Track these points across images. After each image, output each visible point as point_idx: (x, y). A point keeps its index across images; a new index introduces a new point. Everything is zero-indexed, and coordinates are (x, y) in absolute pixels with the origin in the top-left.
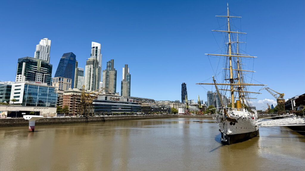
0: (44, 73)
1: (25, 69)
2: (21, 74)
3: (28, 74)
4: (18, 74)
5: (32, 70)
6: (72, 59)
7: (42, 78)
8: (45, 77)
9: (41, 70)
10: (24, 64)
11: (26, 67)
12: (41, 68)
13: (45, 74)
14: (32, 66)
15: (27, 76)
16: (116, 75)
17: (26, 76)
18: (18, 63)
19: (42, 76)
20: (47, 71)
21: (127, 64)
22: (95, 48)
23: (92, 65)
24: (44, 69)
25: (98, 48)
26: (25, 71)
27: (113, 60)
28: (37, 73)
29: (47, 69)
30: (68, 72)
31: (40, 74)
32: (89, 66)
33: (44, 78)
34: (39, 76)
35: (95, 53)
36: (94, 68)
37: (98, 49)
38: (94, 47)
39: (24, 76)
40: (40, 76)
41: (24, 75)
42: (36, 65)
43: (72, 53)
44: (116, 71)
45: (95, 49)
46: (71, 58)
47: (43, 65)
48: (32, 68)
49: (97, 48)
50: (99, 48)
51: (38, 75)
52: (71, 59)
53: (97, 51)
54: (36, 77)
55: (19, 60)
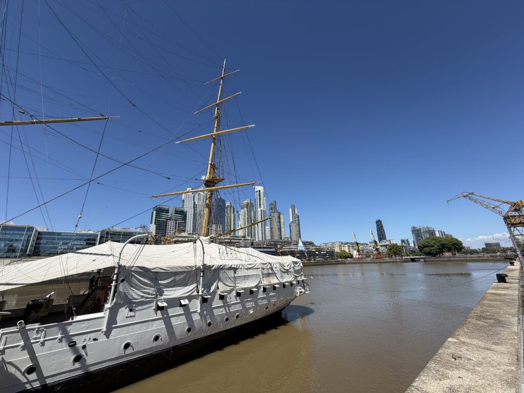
0: (177, 220)
1: (156, 217)
5: (163, 218)
6: (221, 204)
8: (179, 224)
9: (174, 217)
10: (155, 212)
12: (175, 215)
14: (164, 214)
15: (158, 225)
16: (279, 217)
17: (156, 225)
19: (174, 223)
21: (293, 204)
22: (258, 191)
24: (178, 216)
26: (155, 220)
27: (276, 201)
28: (168, 221)
29: (181, 216)
31: (173, 221)
32: (244, 210)
33: (177, 226)
35: (258, 197)
36: (248, 211)
37: (261, 192)
40: (172, 223)
41: (154, 224)
42: (168, 213)
44: (279, 213)
45: (258, 193)
47: (177, 212)
48: (162, 216)
51: (170, 223)
52: (219, 204)
53: (260, 194)
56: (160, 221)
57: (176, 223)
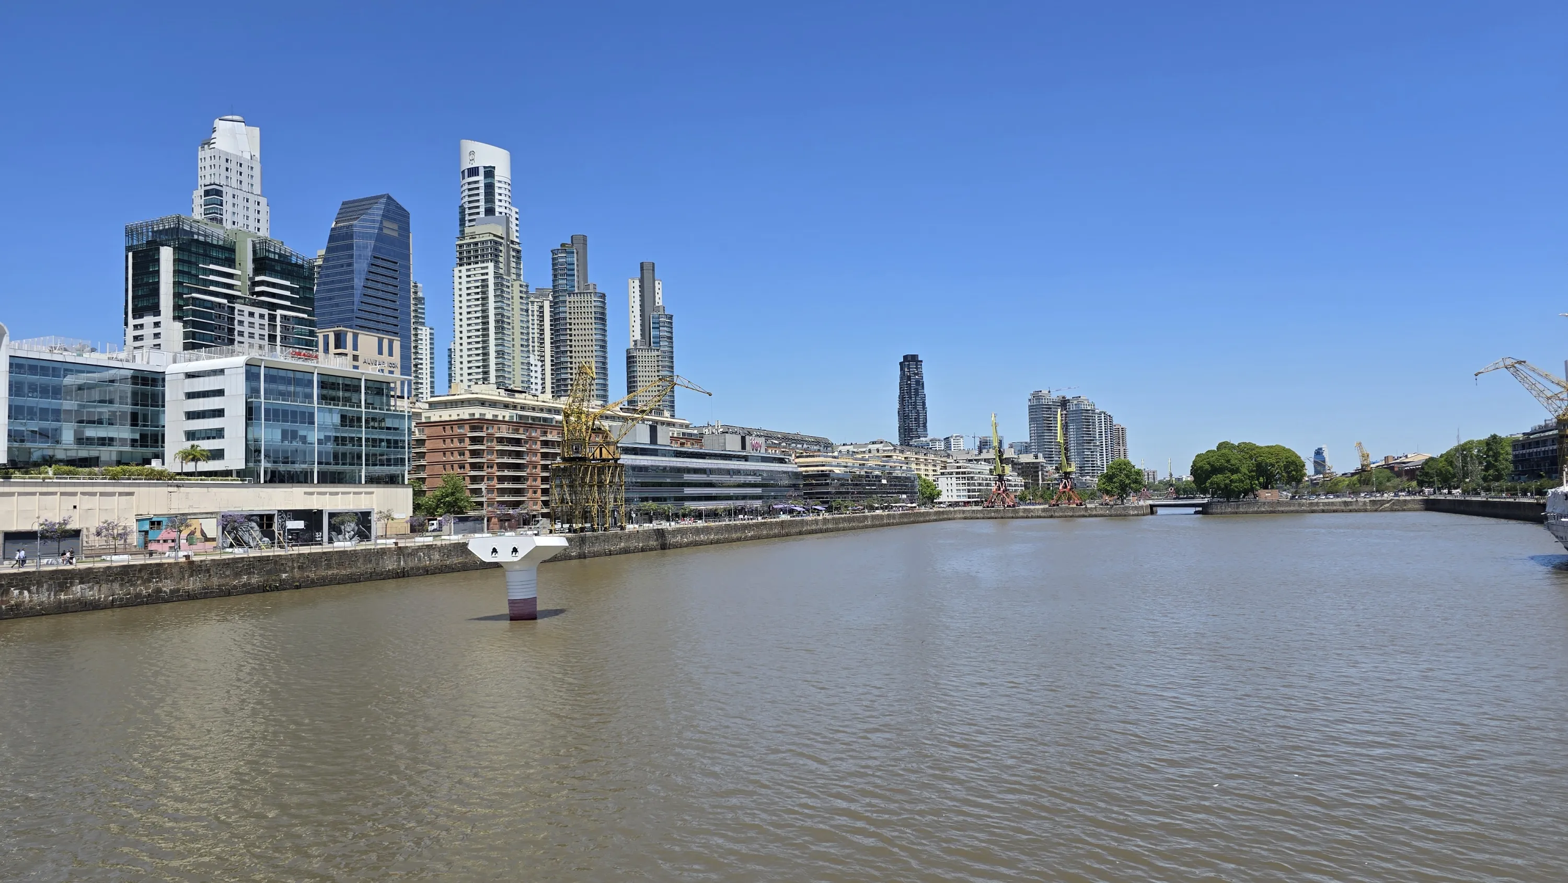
0: (273, 307)
1: (176, 284)
2: (155, 310)
3: (195, 313)
4: (138, 313)
5: (212, 288)
6: (391, 229)
7: (266, 333)
8: (285, 328)
9: (258, 289)
10: (166, 255)
11: (176, 272)
12: (257, 279)
13: (279, 312)
14: (212, 267)
15: (194, 324)
16: (602, 318)
17: (186, 324)
18: (128, 249)
19: (266, 322)
20: (288, 293)
21: (647, 259)
22: (482, 171)
23: (491, 265)
24: (274, 285)
25: (496, 172)
26: (177, 295)
27: (585, 237)
28: (238, 307)
29: (288, 283)
30: (380, 302)
31: (257, 311)
32: (476, 268)
33: (278, 333)
34: (251, 325)
35: (482, 203)
36: (498, 278)
37: (496, 178)
38: (473, 172)
39: (179, 325)
40: (256, 320)
41: (175, 318)
42: (231, 263)
43: (389, 198)
44: (603, 296)
45: (481, 177)
46: (386, 224)
47: (262, 264)
48: (212, 278)
49: (490, 172)
50: (502, 174)
51: (246, 319)
52: (385, 231)
53: (490, 188)
54: (237, 328)
55: (130, 232)
56: (195, 301)
57: (272, 318)
